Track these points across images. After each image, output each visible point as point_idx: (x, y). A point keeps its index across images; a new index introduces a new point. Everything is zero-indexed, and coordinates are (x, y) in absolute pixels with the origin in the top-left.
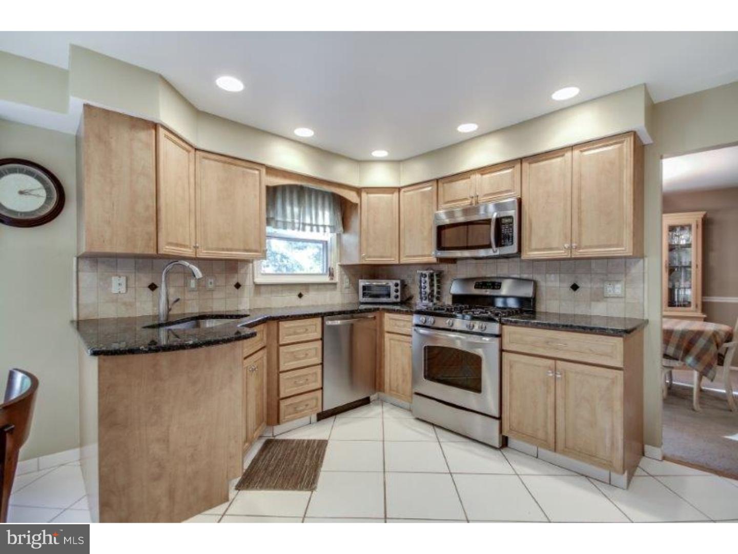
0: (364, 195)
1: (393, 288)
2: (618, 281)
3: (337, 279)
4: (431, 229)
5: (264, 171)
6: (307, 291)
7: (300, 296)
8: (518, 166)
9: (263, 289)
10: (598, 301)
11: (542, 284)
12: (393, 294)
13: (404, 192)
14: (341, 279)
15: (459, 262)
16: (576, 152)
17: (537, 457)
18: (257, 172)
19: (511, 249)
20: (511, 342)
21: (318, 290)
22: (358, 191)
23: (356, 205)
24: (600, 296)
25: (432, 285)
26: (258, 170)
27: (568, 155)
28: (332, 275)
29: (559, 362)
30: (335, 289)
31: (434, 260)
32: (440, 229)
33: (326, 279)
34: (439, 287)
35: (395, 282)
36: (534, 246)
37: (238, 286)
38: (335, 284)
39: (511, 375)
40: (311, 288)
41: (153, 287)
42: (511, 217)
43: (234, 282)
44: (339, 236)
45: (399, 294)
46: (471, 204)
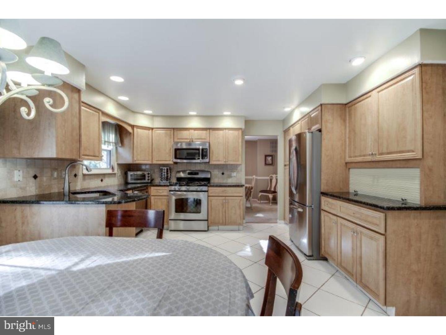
0: (135, 129)
1: (147, 176)
2: (235, 172)
3: (116, 171)
4: (170, 150)
5: (101, 113)
6: (105, 177)
7: (102, 180)
8: (208, 131)
9: (86, 177)
10: (229, 178)
11: (212, 173)
12: (147, 178)
13: (155, 130)
14: (117, 171)
15: (178, 164)
16: (227, 131)
17: (218, 230)
18: (97, 114)
19: (207, 160)
20: (211, 193)
21: (109, 177)
22: (133, 127)
23: (130, 133)
24: (230, 177)
25: (167, 174)
26: (98, 113)
27: (225, 131)
28: (113, 169)
29: (227, 197)
30: (115, 177)
31: (171, 162)
32: (176, 150)
33: (110, 171)
34: (170, 175)
35: (147, 172)
36: (214, 160)
37: (75, 175)
38: (115, 174)
39: (211, 204)
40: (106, 176)
41: (35, 177)
42: (207, 149)
43: (74, 173)
44: (116, 148)
45: (150, 178)
46: (190, 141)
